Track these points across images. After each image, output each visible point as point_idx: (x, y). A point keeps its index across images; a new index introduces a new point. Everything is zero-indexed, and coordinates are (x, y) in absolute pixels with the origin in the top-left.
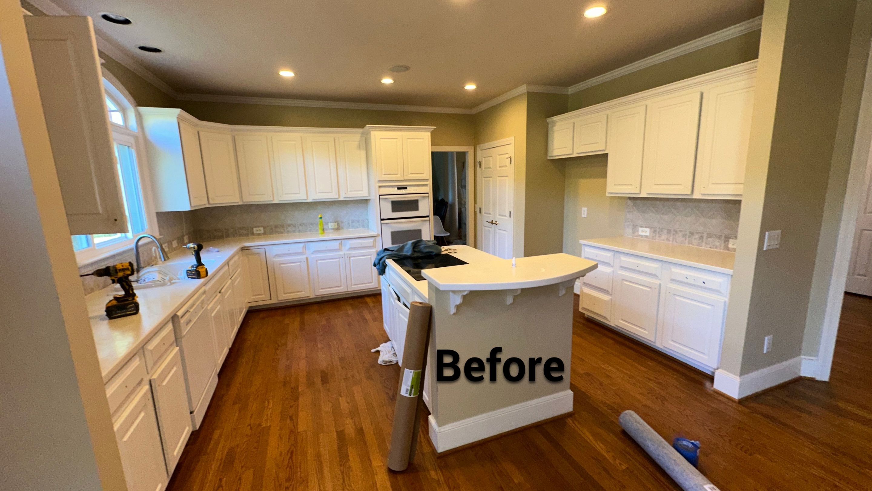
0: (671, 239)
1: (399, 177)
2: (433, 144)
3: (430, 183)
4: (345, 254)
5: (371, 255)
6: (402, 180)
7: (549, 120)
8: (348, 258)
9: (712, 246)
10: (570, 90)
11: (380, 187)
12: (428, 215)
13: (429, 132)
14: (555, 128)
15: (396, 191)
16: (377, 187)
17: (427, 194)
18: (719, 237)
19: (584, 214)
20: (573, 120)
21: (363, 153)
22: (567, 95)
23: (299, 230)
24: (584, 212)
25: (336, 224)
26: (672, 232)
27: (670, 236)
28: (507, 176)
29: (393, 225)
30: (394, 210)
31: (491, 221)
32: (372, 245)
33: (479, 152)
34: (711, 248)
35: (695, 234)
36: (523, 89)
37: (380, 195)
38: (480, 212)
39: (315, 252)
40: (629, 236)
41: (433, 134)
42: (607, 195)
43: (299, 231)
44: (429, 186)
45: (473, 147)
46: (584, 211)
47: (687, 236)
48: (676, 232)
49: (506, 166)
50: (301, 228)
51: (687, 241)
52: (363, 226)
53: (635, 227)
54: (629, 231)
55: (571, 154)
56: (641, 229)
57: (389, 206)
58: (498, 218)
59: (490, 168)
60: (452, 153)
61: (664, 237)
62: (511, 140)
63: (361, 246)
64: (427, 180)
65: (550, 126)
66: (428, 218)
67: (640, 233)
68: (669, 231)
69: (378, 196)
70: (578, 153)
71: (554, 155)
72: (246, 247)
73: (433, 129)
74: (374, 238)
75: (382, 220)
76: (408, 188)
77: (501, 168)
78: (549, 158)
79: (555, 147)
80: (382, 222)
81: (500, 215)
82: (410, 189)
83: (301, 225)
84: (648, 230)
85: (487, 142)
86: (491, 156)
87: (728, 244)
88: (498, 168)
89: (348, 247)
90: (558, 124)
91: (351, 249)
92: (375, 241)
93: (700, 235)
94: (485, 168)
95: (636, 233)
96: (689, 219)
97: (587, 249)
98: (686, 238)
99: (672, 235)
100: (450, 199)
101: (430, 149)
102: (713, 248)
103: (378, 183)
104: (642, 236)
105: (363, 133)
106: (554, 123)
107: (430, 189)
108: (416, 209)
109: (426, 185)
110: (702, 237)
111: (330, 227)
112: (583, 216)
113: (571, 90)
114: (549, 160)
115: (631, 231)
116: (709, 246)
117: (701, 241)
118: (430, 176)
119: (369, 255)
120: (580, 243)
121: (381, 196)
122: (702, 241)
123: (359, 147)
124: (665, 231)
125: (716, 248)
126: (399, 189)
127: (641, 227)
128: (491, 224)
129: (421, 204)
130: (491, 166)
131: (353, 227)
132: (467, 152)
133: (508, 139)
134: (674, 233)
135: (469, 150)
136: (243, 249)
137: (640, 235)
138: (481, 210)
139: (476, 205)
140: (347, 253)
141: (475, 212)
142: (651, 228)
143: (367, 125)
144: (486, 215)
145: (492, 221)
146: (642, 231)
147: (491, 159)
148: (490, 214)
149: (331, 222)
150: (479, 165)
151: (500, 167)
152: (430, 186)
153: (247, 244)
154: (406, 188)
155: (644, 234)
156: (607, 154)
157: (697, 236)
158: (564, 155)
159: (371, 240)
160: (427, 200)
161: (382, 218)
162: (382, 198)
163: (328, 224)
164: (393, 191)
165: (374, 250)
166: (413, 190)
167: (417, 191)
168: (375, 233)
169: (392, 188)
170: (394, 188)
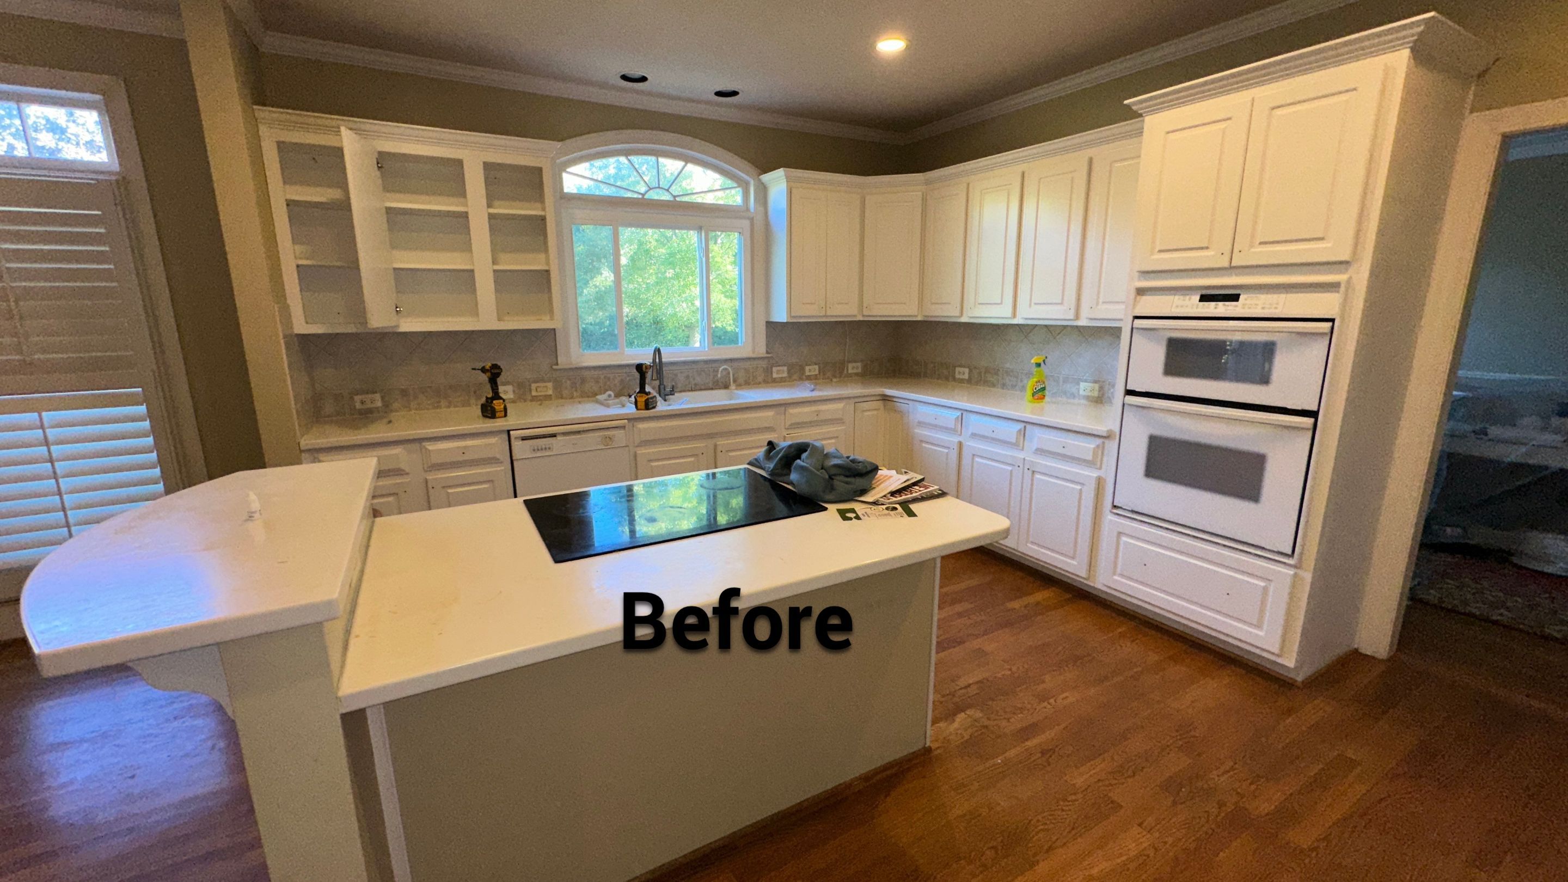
1: (1211, 257)
3: (1363, 276)
4: (1024, 459)
5: (1082, 484)
6: (1219, 269)
8: (1030, 472)
11: (1141, 292)
12: (1314, 407)
15: (1193, 305)
16: (1132, 294)
17: (1340, 324)
25: (1097, 386)
29: (1162, 416)
30: (1172, 368)
32: (1090, 458)
37: (1135, 318)
39: (980, 438)
44: (1343, 287)
57: (1158, 354)
63: (1061, 451)
64: (1339, 266)
66: (1309, 421)
69: (1132, 318)
72: (887, 396)
73: (1419, 29)
74: (1099, 441)
75: (1128, 392)
76: (1242, 297)
80: (1129, 398)
82: (1248, 302)
91: (1040, 451)
92: (1101, 448)
103: (1139, 280)
108: (1263, 376)
111: (1082, 392)
121: (1137, 321)
126: (1204, 298)
129: (1281, 365)
136: (885, 398)
140: (1030, 458)
143: (1127, 101)
149: (1086, 381)
153: (889, 392)
154: (1235, 298)
159: (1091, 444)
160: (1319, 348)
161: (1128, 388)
162: (1140, 327)
163: (1078, 384)
164: (1182, 306)
165: (1095, 474)
166: (1259, 307)
167: (1277, 311)
168: (1102, 429)
169: (1182, 297)
170: (1188, 297)
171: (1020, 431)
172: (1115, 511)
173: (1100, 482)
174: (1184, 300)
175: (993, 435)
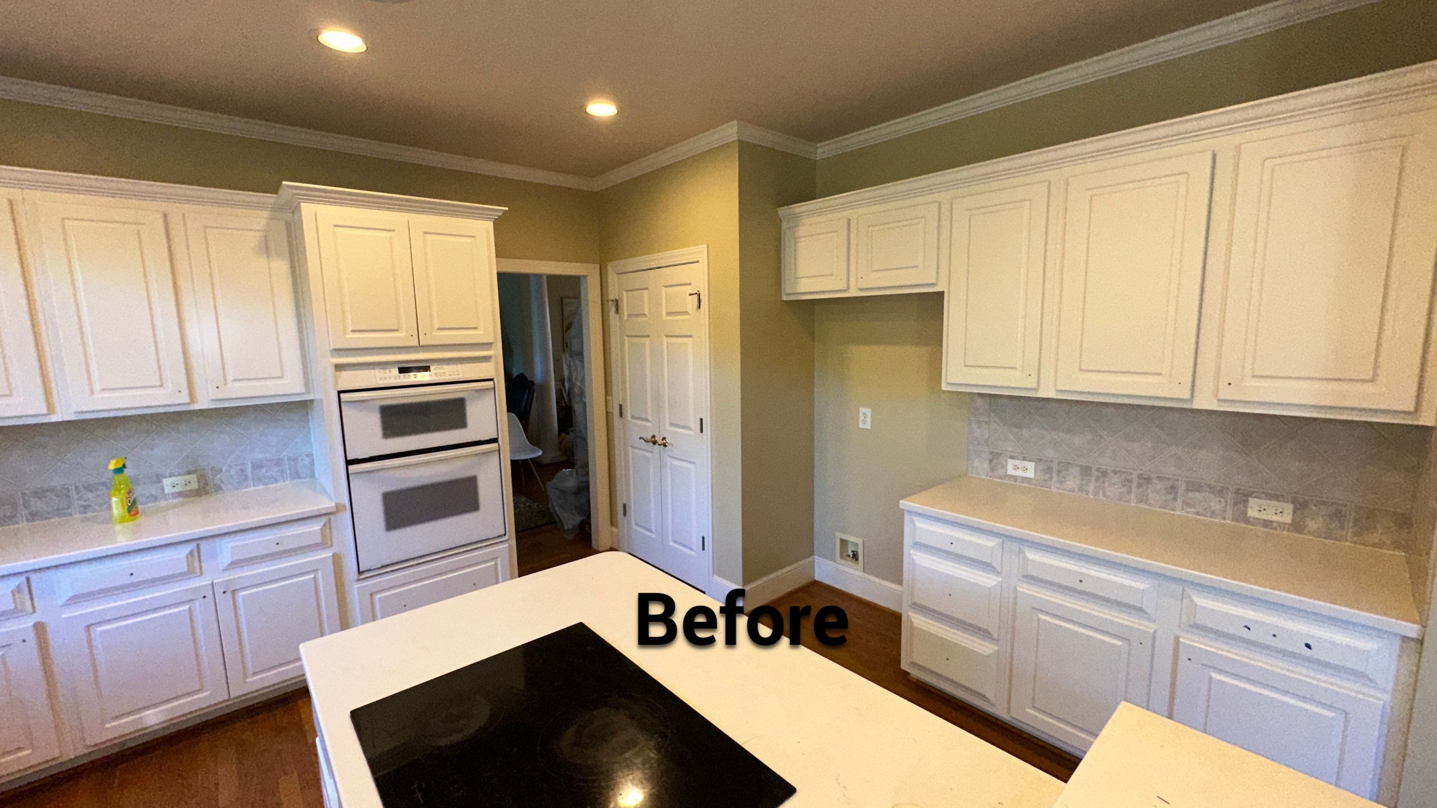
0: (1091, 488)
1: (401, 337)
2: (501, 252)
3: (497, 351)
4: (210, 584)
5: (315, 571)
6: (411, 347)
7: (782, 211)
8: (229, 594)
9: (1201, 511)
10: (820, 151)
11: (339, 367)
12: (494, 436)
13: (489, 219)
14: (802, 231)
15: (393, 377)
16: (330, 370)
17: (491, 383)
18: (1221, 492)
19: (865, 422)
20: (847, 213)
21: (281, 267)
22: (816, 161)
23: (31, 514)
24: (865, 418)
25: (193, 477)
26: (1095, 473)
27: (1089, 481)
28: (691, 336)
29: (387, 474)
30: (390, 430)
31: (649, 437)
32: (319, 540)
33: (613, 279)
34: (1198, 513)
35: (1155, 481)
36: (730, 132)
37: (339, 392)
38: (621, 415)
39: (76, 599)
40: (983, 477)
41: (499, 225)
42: (944, 387)
43: (33, 516)
44: (493, 359)
45: (597, 266)
46: (865, 415)
47: (1134, 486)
48: (1105, 474)
49: (686, 313)
50: (37, 505)
51: (1133, 496)
52: (296, 475)
53: (995, 459)
54: (980, 465)
55: (845, 291)
56: (1011, 463)
57: (375, 421)
58: (668, 432)
59: (644, 315)
60: (539, 276)
61: (1072, 482)
62: (700, 252)
63: (276, 548)
64: (488, 345)
65: (785, 225)
66: (495, 445)
67: (1011, 471)
68: (1085, 471)
69: (335, 392)
70: (862, 290)
71: (799, 291)
73: (500, 214)
74: (324, 520)
75: (349, 463)
76: (432, 368)
77: (671, 318)
78: (785, 298)
79: (800, 273)
80: (352, 468)
81: (672, 425)
82: (438, 371)
83: (39, 494)
84: (1031, 465)
85: (632, 256)
86: (647, 289)
87: (1246, 507)
88: (665, 317)
89: (226, 558)
90: (806, 221)
91: (236, 564)
92: (328, 526)
93: (1168, 484)
94: (629, 316)
95: (1001, 472)
96: (1136, 447)
97: (922, 525)
98: (1130, 488)
99: (1094, 478)
100: (538, 375)
101: (495, 266)
102: (1202, 515)
103: (332, 356)
104: (1015, 478)
105: (277, 209)
106: (796, 217)
107: (497, 370)
108: (461, 423)
109: (487, 359)
110: (1173, 489)
111: (168, 490)
112: (861, 426)
113: (824, 150)
114: (784, 301)
115: (986, 465)
116: (1193, 510)
117: (1170, 497)
118: (495, 334)
119: (308, 573)
120: (901, 506)
121: (342, 395)
122: (1175, 499)
123: (265, 248)
124: (1075, 471)
125: (1213, 514)
126: (402, 370)
127: (1012, 458)
128: (651, 444)
129: (472, 411)
130: (646, 311)
131: (259, 480)
132: (585, 277)
133: (691, 249)
134: (1100, 474)
135: (588, 271)
137: (1011, 476)
138: (624, 411)
139: (609, 398)
140: (222, 577)
141: (608, 414)
142: (1038, 461)
143: (284, 183)
144: (633, 421)
145: (654, 437)
146: (1016, 468)
147: (645, 294)
148: (647, 420)
149: (171, 475)
150: (613, 310)
151: (669, 314)
152: (497, 363)
154: (426, 369)
155: (1020, 473)
156: (941, 294)
157: (1159, 486)
158: (824, 292)
159: (316, 527)
160: (489, 399)
161: (348, 459)
162: (347, 400)
163: (160, 482)
164: (386, 378)
165: (328, 554)
166: (447, 374)
167: (459, 376)
168: (327, 504)
169: (382, 371)
170: (387, 371)
171: (191, 553)
172: (363, 576)
173: (337, 560)
174: (385, 373)
175: (134, 579)
